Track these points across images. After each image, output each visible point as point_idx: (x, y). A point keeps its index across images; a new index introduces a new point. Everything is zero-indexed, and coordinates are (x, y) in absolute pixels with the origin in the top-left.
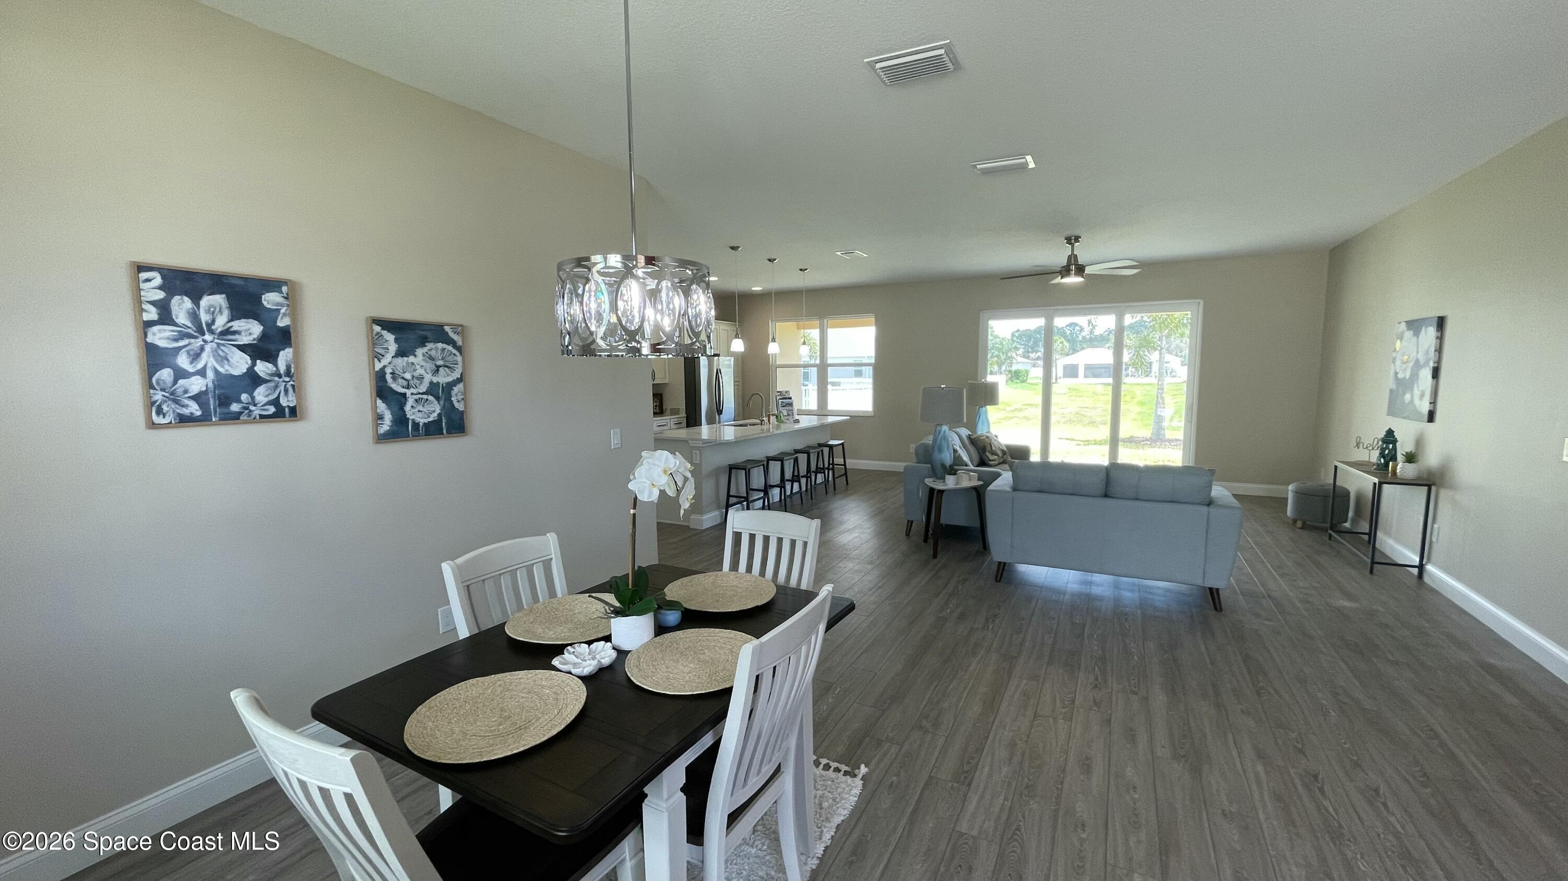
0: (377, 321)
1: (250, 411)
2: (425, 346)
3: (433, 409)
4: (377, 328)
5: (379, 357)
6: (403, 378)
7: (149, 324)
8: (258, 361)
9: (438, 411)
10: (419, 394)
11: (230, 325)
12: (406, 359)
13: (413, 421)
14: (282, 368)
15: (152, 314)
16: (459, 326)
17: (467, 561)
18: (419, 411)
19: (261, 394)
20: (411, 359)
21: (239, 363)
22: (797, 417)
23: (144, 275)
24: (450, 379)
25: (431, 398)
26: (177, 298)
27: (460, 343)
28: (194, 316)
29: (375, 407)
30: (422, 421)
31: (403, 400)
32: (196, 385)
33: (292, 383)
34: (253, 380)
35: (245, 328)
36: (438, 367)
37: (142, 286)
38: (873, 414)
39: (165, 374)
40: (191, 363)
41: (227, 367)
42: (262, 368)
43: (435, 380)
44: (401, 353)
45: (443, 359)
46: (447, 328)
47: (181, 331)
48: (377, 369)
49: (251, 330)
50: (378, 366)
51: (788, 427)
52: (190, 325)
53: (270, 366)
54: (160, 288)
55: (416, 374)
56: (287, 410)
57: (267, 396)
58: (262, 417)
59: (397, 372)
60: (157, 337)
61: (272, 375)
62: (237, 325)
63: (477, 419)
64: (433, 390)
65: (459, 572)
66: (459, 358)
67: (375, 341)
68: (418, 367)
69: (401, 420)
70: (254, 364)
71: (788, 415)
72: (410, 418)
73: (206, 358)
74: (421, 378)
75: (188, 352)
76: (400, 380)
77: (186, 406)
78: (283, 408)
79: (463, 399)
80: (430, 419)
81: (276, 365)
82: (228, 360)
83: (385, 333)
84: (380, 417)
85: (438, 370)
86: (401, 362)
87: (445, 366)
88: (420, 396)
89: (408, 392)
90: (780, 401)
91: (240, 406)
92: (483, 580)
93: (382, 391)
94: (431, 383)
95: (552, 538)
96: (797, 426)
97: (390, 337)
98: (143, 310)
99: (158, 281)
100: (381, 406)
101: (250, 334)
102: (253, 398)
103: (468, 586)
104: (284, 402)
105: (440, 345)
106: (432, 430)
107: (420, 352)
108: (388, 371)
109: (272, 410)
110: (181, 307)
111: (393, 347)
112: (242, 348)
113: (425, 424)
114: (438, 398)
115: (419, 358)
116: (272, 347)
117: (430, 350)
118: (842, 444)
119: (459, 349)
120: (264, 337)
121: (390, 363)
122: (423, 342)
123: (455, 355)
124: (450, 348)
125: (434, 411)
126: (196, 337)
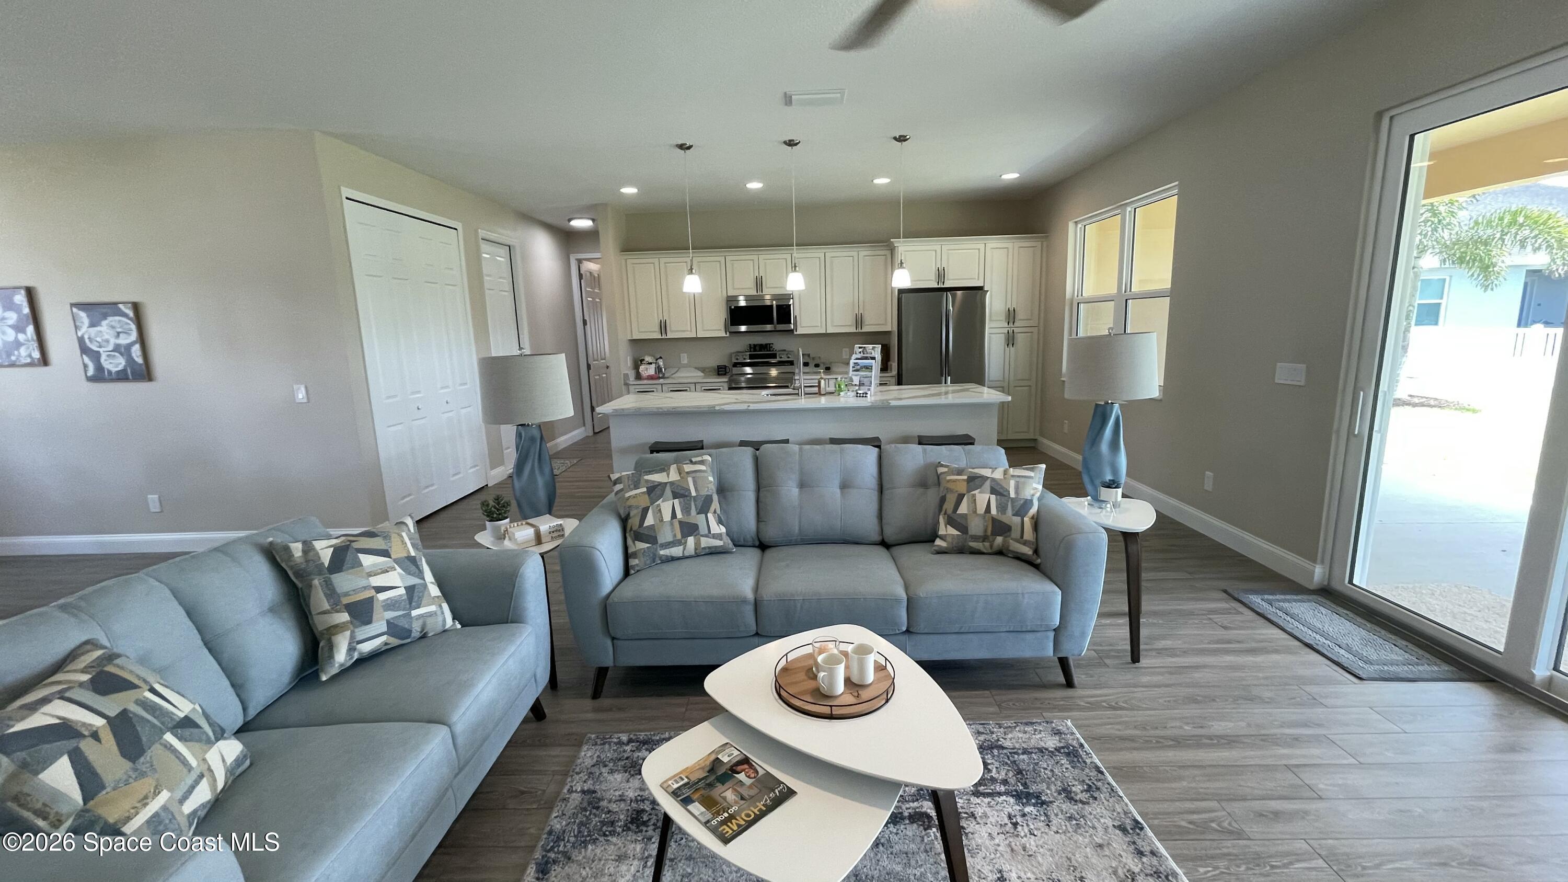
0: (74, 305)
1: (20, 360)
2: (107, 319)
3: (120, 362)
4: (75, 310)
5: (78, 328)
6: (96, 341)
8: (19, 333)
9: (123, 363)
10: (109, 351)
12: (96, 328)
13: (108, 369)
14: (30, 337)
16: (132, 302)
18: (111, 363)
19: (23, 351)
20: (99, 328)
21: (11, 335)
24: (128, 341)
25: (117, 354)
27: (132, 315)
29: (82, 359)
30: (114, 370)
31: (98, 355)
33: (36, 345)
34: (17, 343)
35: (10, 316)
36: (118, 333)
41: (6, 337)
42: (21, 337)
43: (118, 342)
44: (92, 325)
45: (121, 327)
46: (121, 306)
48: (79, 336)
53: (24, 336)
55: (104, 338)
58: (26, 363)
59: (91, 337)
61: (26, 341)
62: (6, 315)
63: (159, 371)
64: (117, 348)
66: (133, 326)
67: (76, 317)
68: (105, 333)
69: (99, 368)
70: (17, 335)
72: (106, 367)
74: (107, 341)
76: (95, 343)
78: (34, 359)
79: (141, 355)
80: (120, 369)
81: (27, 336)
82: (5, 334)
83: (80, 311)
84: (87, 366)
86: (93, 331)
87: (124, 333)
89: (101, 350)
91: (15, 357)
93: (85, 350)
94: (116, 344)
97: (83, 314)
100: (86, 359)
101: (12, 319)
102: (20, 353)
104: (34, 356)
105: (117, 318)
106: (121, 377)
107: (104, 323)
108: (86, 336)
109: (29, 360)
111: (86, 321)
112: (10, 327)
113: (116, 372)
114: (122, 354)
115: (104, 327)
116: (23, 325)
117: (111, 322)
119: (131, 319)
120: (19, 320)
121: (86, 332)
122: (105, 316)
124: (124, 319)
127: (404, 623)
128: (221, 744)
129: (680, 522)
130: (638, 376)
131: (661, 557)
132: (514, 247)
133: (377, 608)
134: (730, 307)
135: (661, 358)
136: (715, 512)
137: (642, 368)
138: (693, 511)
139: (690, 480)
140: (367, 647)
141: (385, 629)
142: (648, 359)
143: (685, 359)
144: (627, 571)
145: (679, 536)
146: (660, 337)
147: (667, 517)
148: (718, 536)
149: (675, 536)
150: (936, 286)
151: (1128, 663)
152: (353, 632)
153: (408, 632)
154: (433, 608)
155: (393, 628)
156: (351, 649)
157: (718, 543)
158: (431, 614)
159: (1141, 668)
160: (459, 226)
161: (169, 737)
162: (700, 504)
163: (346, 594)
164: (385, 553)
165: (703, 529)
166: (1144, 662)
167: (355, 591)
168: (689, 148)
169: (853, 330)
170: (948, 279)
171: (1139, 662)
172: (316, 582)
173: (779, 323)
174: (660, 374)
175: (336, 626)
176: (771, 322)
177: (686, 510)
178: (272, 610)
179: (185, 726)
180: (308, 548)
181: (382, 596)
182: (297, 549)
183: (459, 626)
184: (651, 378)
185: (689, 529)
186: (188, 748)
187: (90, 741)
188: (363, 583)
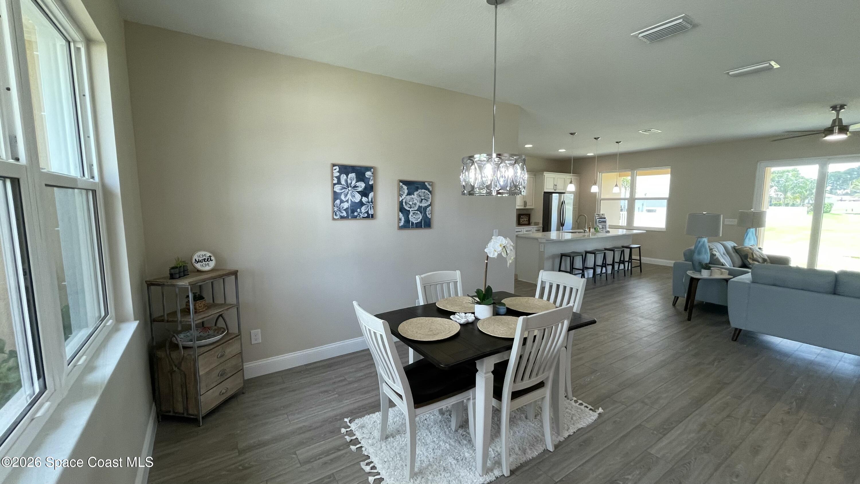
0: (401, 181)
1: (360, 215)
2: (418, 191)
3: (419, 217)
4: (401, 184)
5: (401, 195)
6: (409, 204)
7: (335, 184)
8: (363, 197)
9: (421, 218)
10: (415, 210)
11: (356, 184)
12: (410, 196)
13: (412, 221)
14: (370, 200)
15: (335, 181)
16: (431, 182)
17: (425, 277)
18: (414, 218)
19: (363, 209)
20: (412, 196)
21: (358, 198)
22: (608, 229)
23: (334, 168)
24: (426, 205)
25: (419, 212)
26: (342, 175)
27: (431, 189)
28: (346, 181)
29: (399, 215)
30: (415, 222)
31: (408, 213)
32: (346, 205)
33: (372, 205)
34: (361, 204)
35: (360, 185)
36: (422, 200)
37: (334, 171)
38: (665, 230)
39: (338, 202)
40: (345, 198)
41: (354, 199)
42: (364, 200)
43: (421, 205)
44: (409, 194)
45: (424, 196)
46: (426, 183)
47: (342, 187)
48: (400, 200)
49: (362, 185)
50: (401, 199)
51: (602, 234)
52: (345, 184)
53: (367, 199)
54: (338, 172)
55: (414, 202)
56: (370, 215)
57: (365, 210)
58: (363, 217)
59: (407, 201)
60: (336, 189)
61: (367, 202)
62: (358, 184)
63: (435, 223)
64: (420, 209)
65: (422, 279)
66: (430, 196)
67: (400, 189)
68: (415, 200)
69: (407, 221)
70: (362, 198)
71: (603, 228)
72: (411, 220)
73: (349, 196)
74: (415, 204)
75: (344, 194)
77: (342, 213)
78: (370, 214)
79: (431, 213)
80: (418, 221)
81: (368, 199)
82: (355, 197)
83: (404, 186)
84: (400, 219)
85: (422, 201)
86: (409, 197)
87: (425, 199)
88: (415, 211)
89: (411, 210)
90: (598, 219)
91: (357, 213)
92: (430, 285)
93: (402, 209)
94: (419, 206)
95: (458, 272)
96: (608, 235)
97: (405, 187)
98: (333, 180)
99: (338, 170)
100: (401, 215)
101: (361, 187)
102: (361, 211)
103: (425, 286)
104: (370, 213)
105: (423, 190)
106: (418, 226)
107: (416, 193)
108: (404, 201)
109: (366, 215)
110: (343, 177)
111: (406, 191)
112: (359, 192)
113: (416, 223)
114: (421, 213)
115: (415, 196)
116: (367, 192)
117: (419, 192)
118: (639, 247)
119: (430, 192)
120: (365, 188)
121: (405, 198)
122: (417, 189)
123: (429, 194)
124: (427, 192)
125: (419, 218)
126: (347, 189)
150: (554, 191)
170: (557, 189)
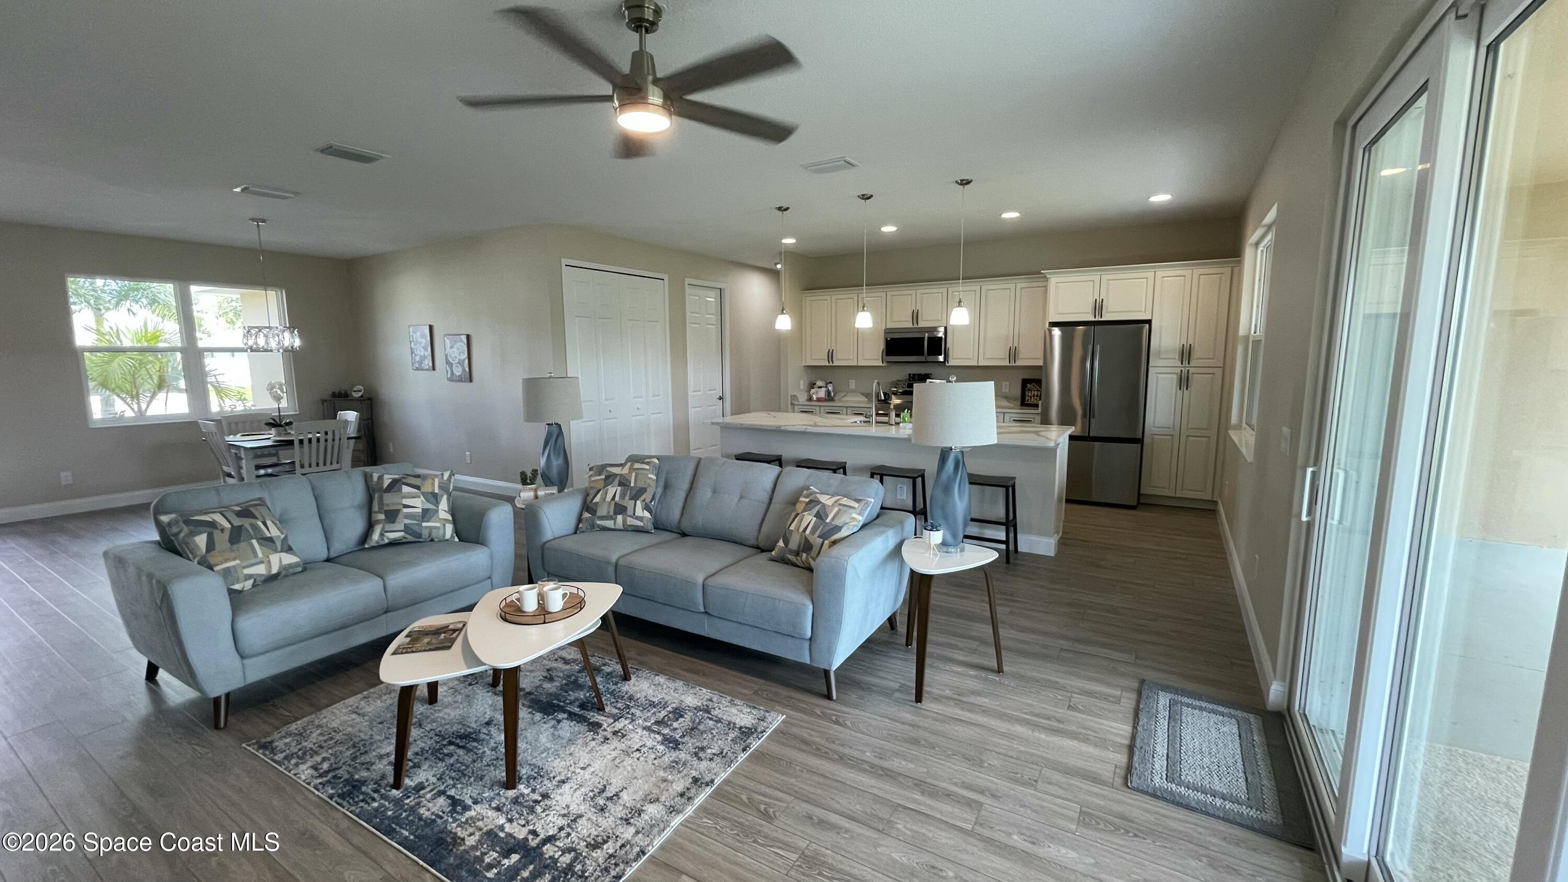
5: (446, 349)
7: (411, 342)
10: (456, 363)
13: (455, 374)
18: (457, 370)
24: (463, 358)
25: (459, 365)
27: (466, 342)
31: (452, 365)
32: (417, 358)
42: (426, 353)
43: (460, 358)
44: (451, 347)
45: (461, 349)
46: (462, 336)
48: (446, 354)
60: (412, 345)
62: (422, 340)
63: (474, 376)
64: (459, 362)
66: (466, 349)
68: (455, 353)
69: (452, 373)
74: (456, 357)
76: (451, 358)
79: (468, 366)
80: (459, 374)
84: (448, 372)
85: (460, 354)
86: (451, 350)
87: (462, 352)
89: (453, 362)
93: (448, 362)
100: (448, 367)
101: (424, 343)
105: (460, 344)
106: (460, 380)
107: (456, 346)
108: (449, 354)
112: (423, 347)
115: (455, 349)
119: (466, 345)
124: (463, 345)
125: (460, 371)
127: (417, 529)
128: (282, 554)
129: (616, 504)
130: (810, 399)
131: (598, 526)
132: (724, 289)
133: (400, 515)
134: (886, 340)
135: (831, 383)
136: (644, 501)
137: (813, 391)
138: (627, 497)
139: (634, 474)
140: (393, 536)
141: (403, 529)
142: (819, 383)
143: (853, 384)
144: (576, 531)
145: (612, 513)
146: (827, 364)
147: (609, 498)
148: (641, 519)
149: (609, 512)
150: (1092, 319)
151: (911, 701)
152: (384, 526)
153: (419, 536)
154: (438, 525)
155: (407, 529)
156: (382, 535)
157: (639, 524)
158: (435, 528)
159: (921, 709)
160: (666, 277)
161: (254, 542)
162: (634, 492)
163: (388, 505)
164: (418, 487)
165: (630, 512)
166: (926, 704)
167: (393, 504)
168: (787, 209)
169: (1006, 363)
170: (1107, 312)
171: (920, 702)
172: (376, 496)
173: (929, 354)
174: (829, 398)
175: (378, 520)
176: (923, 354)
177: (623, 496)
178: (359, 507)
179: (268, 542)
180: (381, 478)
181: (406, 510)
182: (375, 476)
183: (456, 539)
184: (819, 400)
185: (620, 509)
186: (261, 549)
187: (219, 532)
188: (397, 500)
